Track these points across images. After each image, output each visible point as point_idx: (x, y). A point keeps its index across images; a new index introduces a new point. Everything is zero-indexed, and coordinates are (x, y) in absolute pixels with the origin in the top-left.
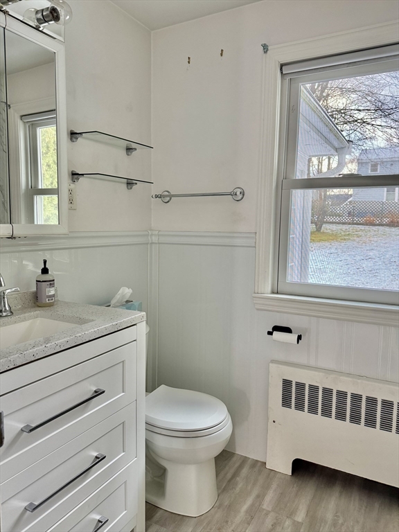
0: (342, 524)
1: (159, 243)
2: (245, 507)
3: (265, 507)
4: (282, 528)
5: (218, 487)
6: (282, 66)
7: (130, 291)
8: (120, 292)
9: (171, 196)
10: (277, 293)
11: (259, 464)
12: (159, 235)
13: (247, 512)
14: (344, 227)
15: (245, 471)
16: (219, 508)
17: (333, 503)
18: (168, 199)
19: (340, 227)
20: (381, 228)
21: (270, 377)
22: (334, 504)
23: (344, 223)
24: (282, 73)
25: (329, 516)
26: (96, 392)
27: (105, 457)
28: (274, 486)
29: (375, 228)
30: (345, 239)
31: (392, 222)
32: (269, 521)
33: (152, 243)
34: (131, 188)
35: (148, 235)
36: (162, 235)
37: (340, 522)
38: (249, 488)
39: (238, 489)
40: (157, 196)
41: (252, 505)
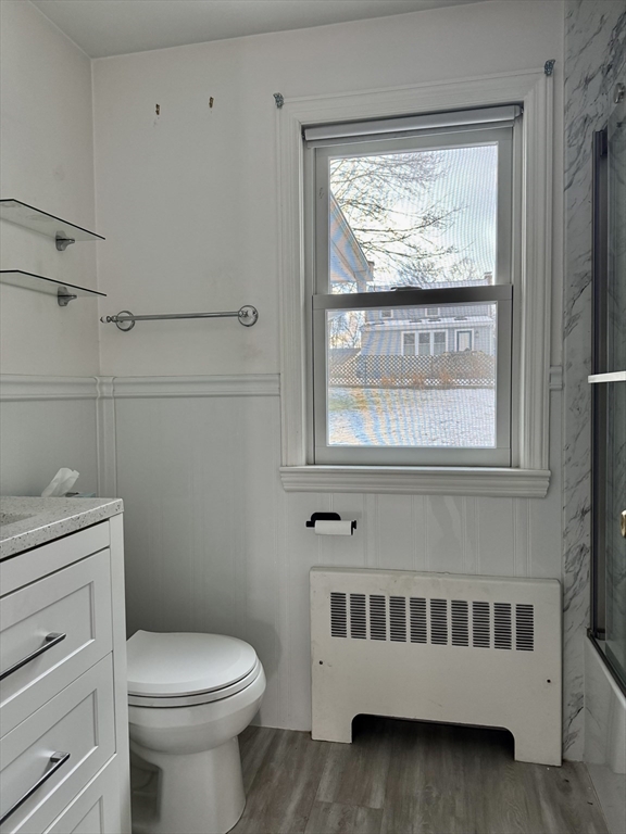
0: (438, 798)
1: (115, 398)
2: (292, 807)
3: (321, 799)
4: (355, 825)
5: (245, 785)
6: (304, 128)
7: (76, 474)
8: (58, 476)
9: (134, 319)
10: (315, 464)
11: (301, 735)
12: (114, 384)
13: (297, 812)
14: (356, 391)
15: (281, 750)
16: (251, 817)
17: (419, 769)
18: (130, 323)
19: (350, 391)
20: (403, 391)
21: (312, 592)
22: (419, 771)
23: (353, 387)
24: (304, 139)
25: (418, 791)
26: (48, 639)
27: (68, 757)
28: (329, 764)
29: (395, 392)
30: (358, 408)
31: (415, 383)
32: (333, 819)
33: (102, 398)
34: (66, 304)
35: (95, 384)
36: (120, 384)
37: (434, 795)
38: (292, 776)
39: (275, 781)
40: (110, 319)
41: (303, 800)
